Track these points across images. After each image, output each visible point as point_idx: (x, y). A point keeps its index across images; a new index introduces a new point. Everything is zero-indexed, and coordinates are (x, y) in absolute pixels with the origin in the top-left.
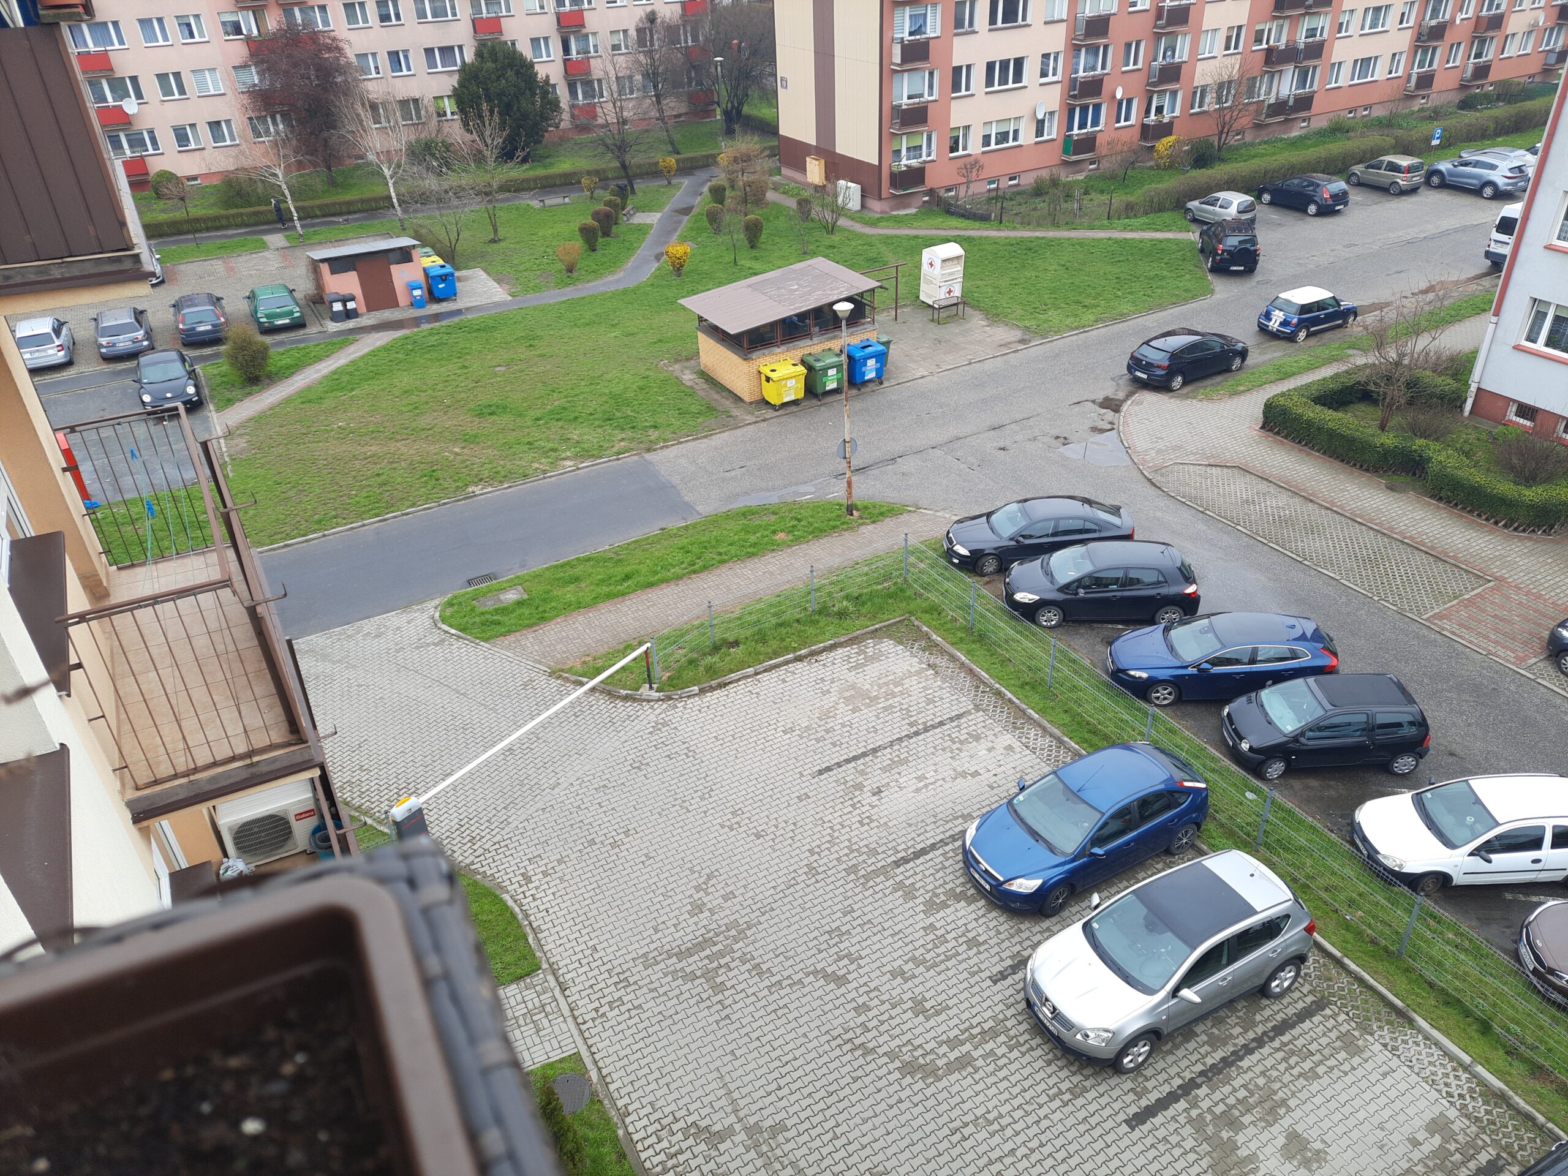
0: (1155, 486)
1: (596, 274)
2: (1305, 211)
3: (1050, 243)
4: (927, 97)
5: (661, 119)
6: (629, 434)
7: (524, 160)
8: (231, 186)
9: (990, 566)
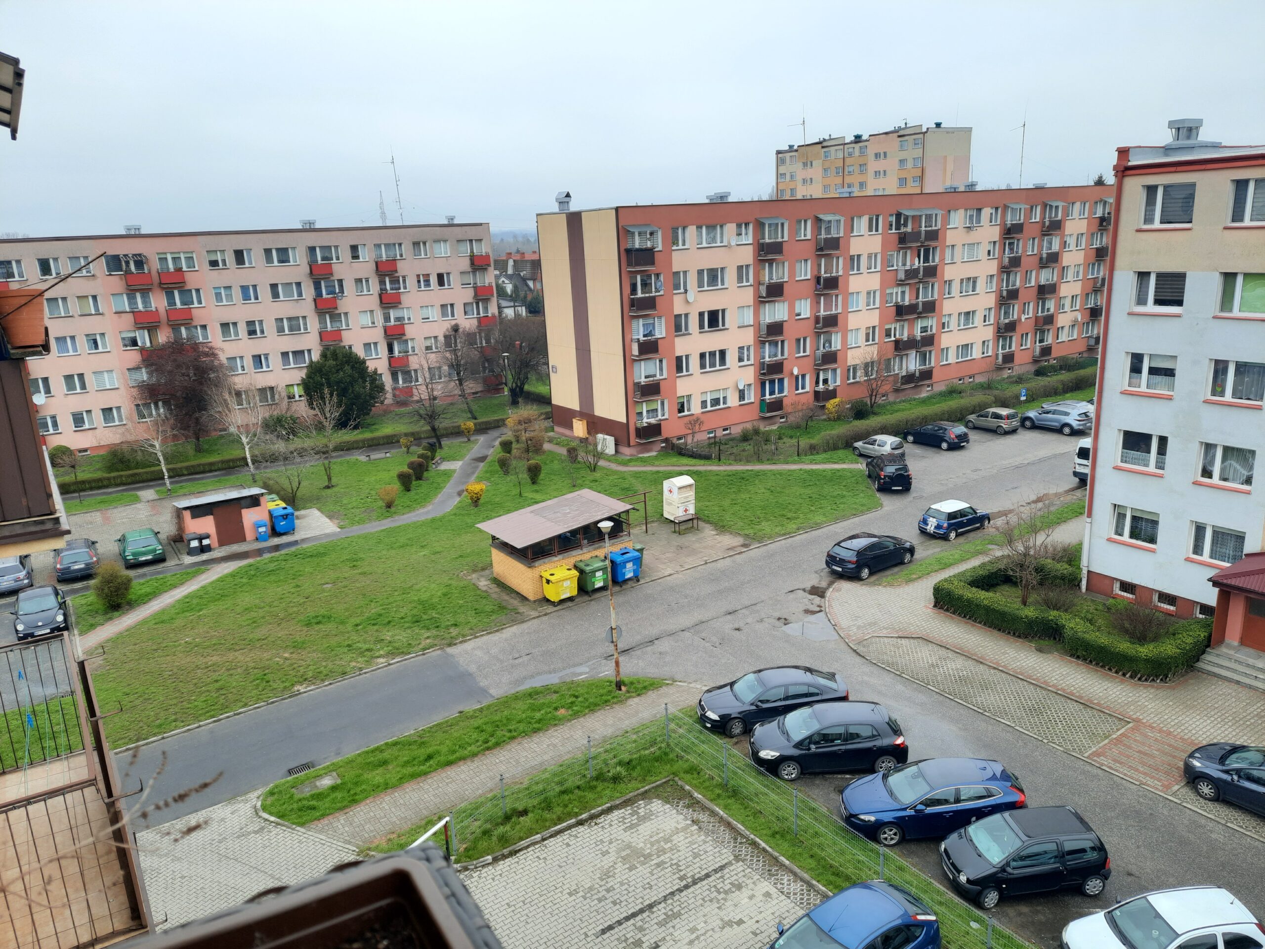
0: (860, 655)
1: (409, 508)
2: (939, 447)
3: (757, 474)
4: (658, 377)
5: (463, 395)
6: (434, 632)
7: (356, 427)
8: (115, 455)
9: (737, 728)
